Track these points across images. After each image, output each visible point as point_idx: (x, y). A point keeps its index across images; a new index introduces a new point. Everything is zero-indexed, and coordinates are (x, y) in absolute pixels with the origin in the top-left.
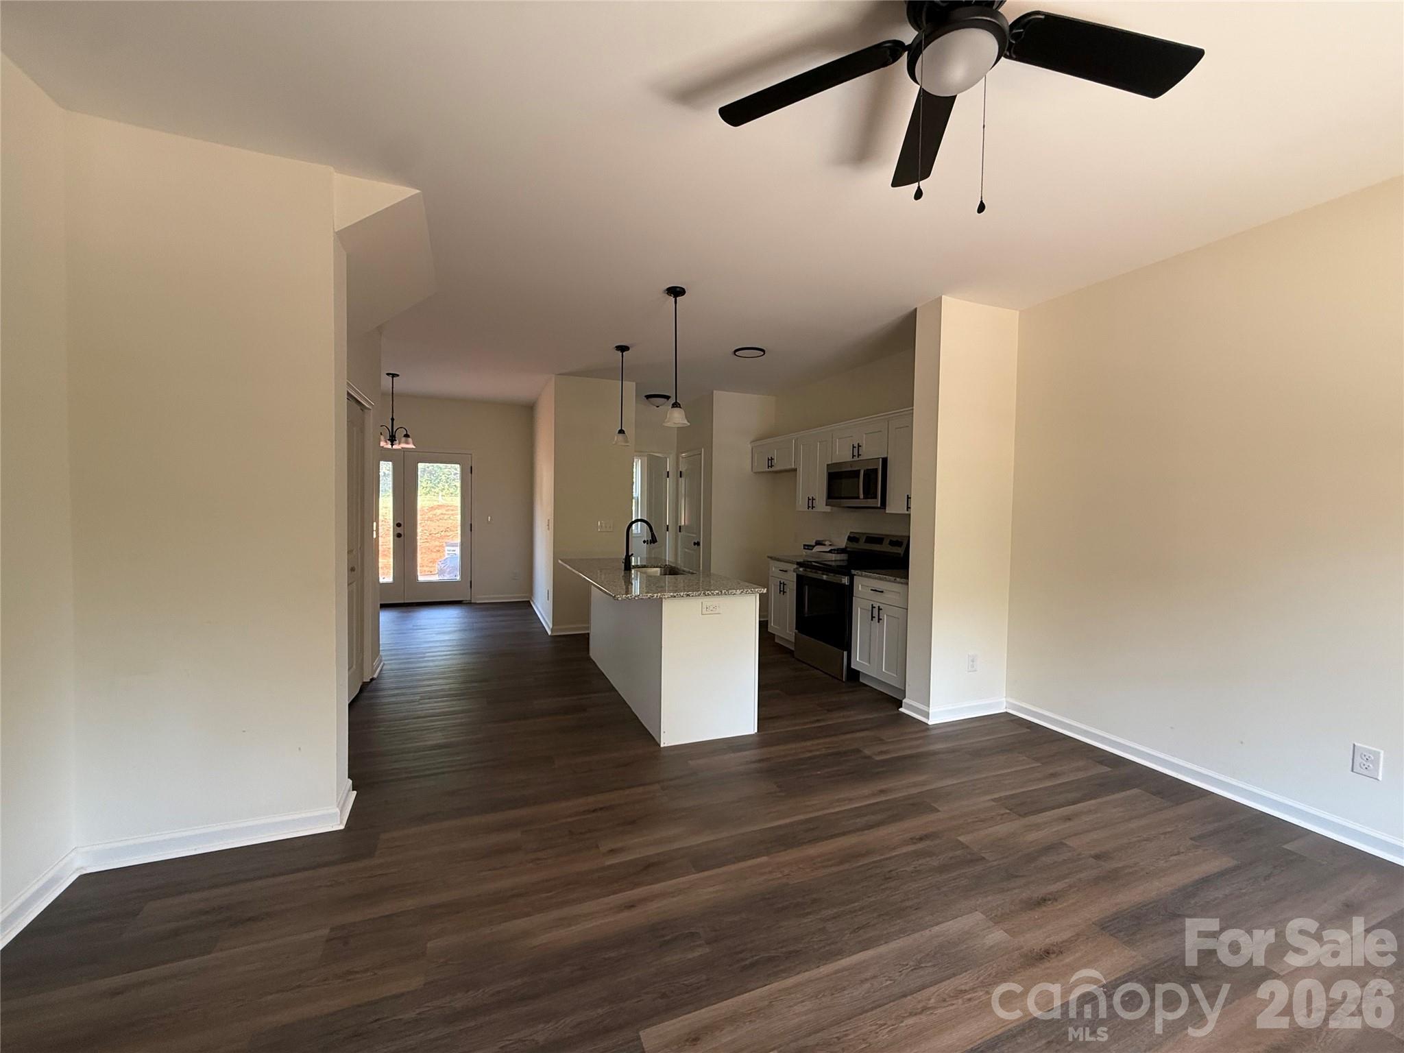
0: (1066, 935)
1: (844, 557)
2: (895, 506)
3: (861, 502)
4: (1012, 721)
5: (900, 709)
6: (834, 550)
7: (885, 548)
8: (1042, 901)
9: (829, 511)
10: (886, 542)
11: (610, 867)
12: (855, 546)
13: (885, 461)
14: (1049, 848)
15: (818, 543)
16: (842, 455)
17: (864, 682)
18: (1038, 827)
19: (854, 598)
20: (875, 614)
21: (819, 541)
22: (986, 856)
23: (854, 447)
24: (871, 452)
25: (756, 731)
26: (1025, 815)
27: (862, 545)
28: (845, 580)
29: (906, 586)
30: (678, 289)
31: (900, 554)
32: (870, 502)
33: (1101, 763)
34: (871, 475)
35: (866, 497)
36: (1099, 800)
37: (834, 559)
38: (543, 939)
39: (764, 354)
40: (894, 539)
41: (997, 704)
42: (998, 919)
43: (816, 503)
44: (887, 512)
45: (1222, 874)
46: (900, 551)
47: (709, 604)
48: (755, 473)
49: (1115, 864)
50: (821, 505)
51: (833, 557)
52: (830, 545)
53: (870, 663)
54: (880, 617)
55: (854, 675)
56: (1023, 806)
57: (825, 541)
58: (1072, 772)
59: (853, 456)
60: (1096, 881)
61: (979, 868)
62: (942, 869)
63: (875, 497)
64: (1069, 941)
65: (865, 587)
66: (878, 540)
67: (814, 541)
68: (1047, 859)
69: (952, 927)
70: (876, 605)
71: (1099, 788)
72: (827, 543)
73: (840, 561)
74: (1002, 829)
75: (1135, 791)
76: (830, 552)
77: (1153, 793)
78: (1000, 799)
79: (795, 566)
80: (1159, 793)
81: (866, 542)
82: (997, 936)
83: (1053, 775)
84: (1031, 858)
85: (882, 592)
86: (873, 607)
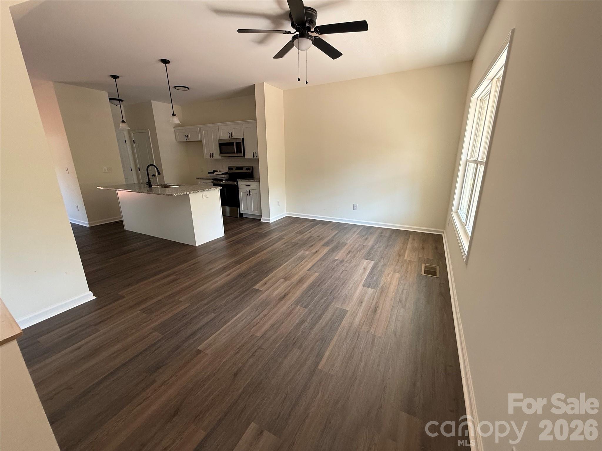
0: (319, 248)
1: (227, 175)
2: (249, 155)
3: (236, 154)
4: (289, 218)
5: (261, 221)
6: (223, 173)
7: (245, 171)
8: (312, 245)
9: (220, 158)
10: (245, 169)
11: (214, 272)
12: (231, 171)
13: (243, 139)
14: (309, 238)
15: (214, 171)
16: (224, 136)
17: (245, 217)
18: (306, 235)
19: (239, 189)
20: (248, 193)
21: (215, 170)
22: (299, 242)
23: (229, 133)
24: (237, 135)
25: (224, 235)
26: (302, 234)
27: (235, 171)
28: (236, 183)
29: (259, 183)
30: (167, 61)
31: (250, 173)
32: (239, 155)
33: (311, 221)
34: (238, 144)
35: (237, 153)
36: (314, 228)
37: (224, 177)
38: (212, 287)
39: (189, 89)
40: (248, 168)
41: (284, 214)
42: (307, 250)
43: (214, 155)
44: (246, 158)
45: (337, 233)
46: (250, 171)
47: (204, 194)
48: (178, 142)
49: (321, 237)
50: (217, 156)
51: (224, 176)
52: (220, 172)
53: (247, 210)
54: (250, 194)
55: (241, 215)
56: (301, 233)
57: (218, 170)
58: (307, 225)
59: (229, 137)
60: (320, 240)
61: (299, 245)
62: (292, 247)
63: (241, 153)
64: (319, 249)
65: (243, 185)
66: (241, 168)
67: (212, 171)
68: (310, 240)
69: (300, 254)
70: (248, 190)
71: (313, 226)
72: (218, 171)
73: (226, 177)
74: (299, 237)
75: (319, 225)
76: (222, 174)
77: (322, 224)
78: (296, 233)
79: (212, 181)
80: (324, 224)
81: (236, 169)
82: (307, 253)
83: (303, 226)
84: (307, 240)
85: (250, 186)
86: (247, 191)
